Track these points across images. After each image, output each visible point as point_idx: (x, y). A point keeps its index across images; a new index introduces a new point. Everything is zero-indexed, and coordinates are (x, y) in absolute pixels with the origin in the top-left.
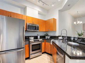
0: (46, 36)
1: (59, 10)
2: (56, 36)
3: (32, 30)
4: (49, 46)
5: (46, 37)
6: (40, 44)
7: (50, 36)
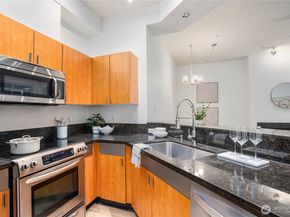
0: (95, 124)
1: (148, 26)
2: (136, 126)
3: (23, 99)
4: (114, 171)
5: (96, 129)
6: (74, 170)
7: (111, 125)
